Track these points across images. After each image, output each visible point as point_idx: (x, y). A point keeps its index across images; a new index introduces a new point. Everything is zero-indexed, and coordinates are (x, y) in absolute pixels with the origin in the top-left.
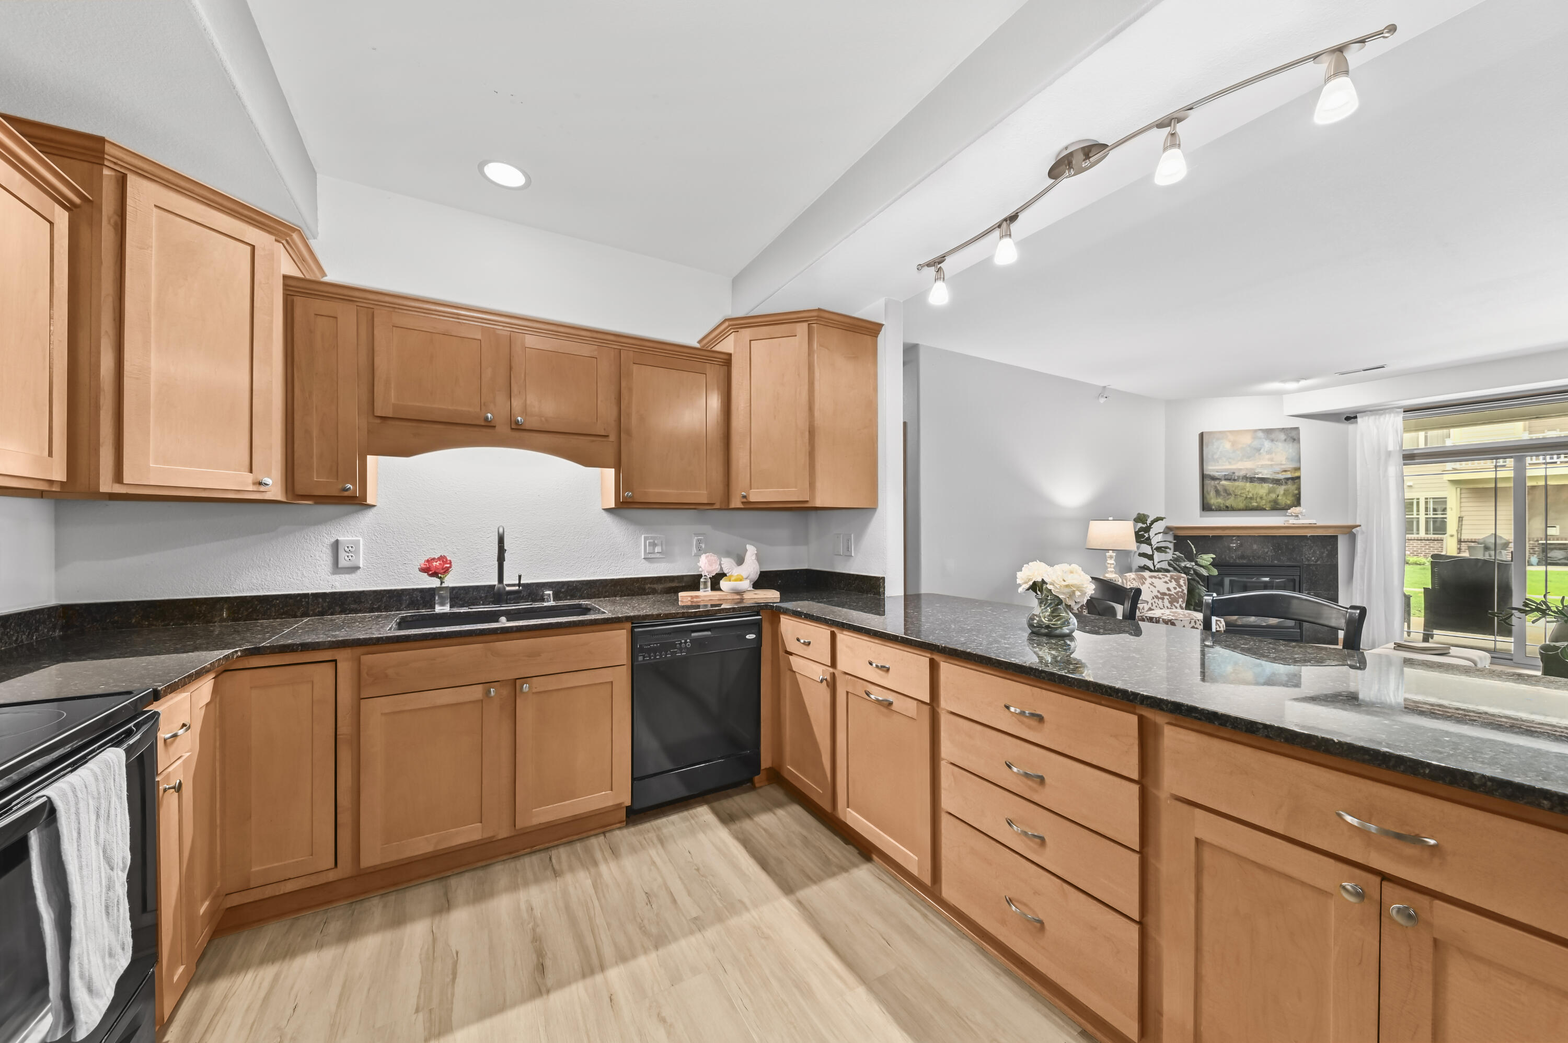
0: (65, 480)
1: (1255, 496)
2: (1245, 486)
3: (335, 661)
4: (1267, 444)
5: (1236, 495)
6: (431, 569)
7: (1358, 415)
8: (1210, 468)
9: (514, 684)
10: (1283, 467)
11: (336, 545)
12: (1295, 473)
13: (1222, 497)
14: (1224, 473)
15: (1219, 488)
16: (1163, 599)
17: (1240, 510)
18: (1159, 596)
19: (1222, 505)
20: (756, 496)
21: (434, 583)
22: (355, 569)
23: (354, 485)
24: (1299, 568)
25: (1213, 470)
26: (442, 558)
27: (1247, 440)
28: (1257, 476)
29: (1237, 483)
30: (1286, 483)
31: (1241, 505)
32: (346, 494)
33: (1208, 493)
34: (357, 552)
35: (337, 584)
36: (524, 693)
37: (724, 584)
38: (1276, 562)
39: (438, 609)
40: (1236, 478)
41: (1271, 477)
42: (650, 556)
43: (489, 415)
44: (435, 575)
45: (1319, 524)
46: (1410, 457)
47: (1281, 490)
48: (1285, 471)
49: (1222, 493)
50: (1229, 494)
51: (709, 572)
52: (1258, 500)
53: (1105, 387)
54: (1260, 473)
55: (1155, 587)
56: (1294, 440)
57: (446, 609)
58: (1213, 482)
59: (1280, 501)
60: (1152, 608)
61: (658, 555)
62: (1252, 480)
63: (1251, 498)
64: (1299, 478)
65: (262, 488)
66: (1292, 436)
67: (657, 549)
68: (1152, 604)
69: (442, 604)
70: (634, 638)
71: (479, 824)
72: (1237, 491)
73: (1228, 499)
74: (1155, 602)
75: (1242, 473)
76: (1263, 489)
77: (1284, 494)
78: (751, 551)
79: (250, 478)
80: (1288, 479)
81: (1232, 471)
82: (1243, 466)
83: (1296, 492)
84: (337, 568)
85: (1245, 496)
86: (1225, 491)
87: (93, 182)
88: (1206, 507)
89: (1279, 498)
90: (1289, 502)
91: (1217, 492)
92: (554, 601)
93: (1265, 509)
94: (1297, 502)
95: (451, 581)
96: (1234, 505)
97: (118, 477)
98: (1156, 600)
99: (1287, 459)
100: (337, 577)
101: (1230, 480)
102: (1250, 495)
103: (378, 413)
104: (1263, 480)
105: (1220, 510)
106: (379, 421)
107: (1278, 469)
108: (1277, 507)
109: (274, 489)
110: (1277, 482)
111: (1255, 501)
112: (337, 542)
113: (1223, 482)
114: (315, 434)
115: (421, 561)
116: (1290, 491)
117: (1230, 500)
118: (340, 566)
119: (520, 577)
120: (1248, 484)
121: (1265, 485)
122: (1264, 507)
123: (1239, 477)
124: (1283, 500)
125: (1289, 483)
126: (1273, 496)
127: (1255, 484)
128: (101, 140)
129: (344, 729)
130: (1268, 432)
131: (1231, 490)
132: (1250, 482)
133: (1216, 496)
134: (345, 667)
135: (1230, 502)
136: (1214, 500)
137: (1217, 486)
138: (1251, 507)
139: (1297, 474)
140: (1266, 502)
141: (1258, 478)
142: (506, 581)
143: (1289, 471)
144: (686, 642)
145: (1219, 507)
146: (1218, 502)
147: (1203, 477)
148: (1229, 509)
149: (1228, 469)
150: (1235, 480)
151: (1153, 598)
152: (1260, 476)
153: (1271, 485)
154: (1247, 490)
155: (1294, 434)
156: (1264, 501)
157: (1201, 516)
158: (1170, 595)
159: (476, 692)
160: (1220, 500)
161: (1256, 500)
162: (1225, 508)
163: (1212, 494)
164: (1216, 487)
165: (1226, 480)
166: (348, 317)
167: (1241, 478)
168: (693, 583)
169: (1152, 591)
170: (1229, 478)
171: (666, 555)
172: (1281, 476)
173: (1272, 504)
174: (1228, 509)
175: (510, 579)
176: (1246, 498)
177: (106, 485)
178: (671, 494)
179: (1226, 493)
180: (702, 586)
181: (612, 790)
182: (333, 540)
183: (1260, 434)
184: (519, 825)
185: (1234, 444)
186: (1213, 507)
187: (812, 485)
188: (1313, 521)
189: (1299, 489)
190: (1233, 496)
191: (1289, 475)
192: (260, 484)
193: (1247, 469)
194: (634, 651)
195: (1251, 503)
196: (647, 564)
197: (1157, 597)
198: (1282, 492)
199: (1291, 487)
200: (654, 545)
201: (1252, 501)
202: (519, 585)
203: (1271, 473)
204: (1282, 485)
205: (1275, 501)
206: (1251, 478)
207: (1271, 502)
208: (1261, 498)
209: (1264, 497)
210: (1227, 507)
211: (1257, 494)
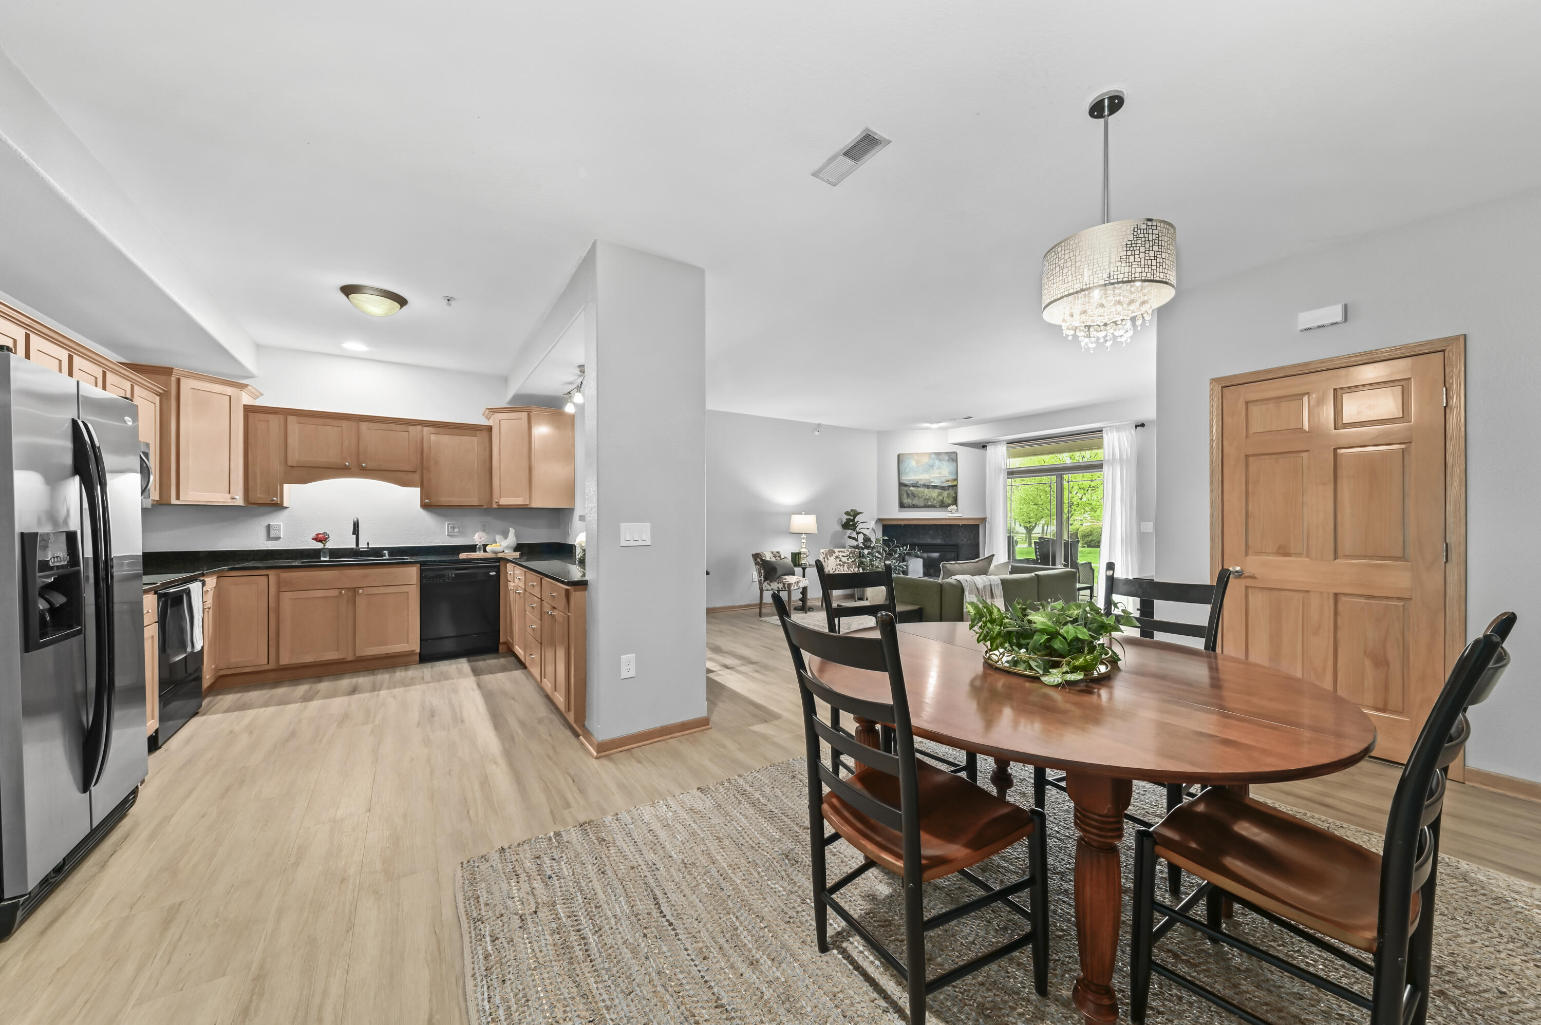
0: (158, 499)
1: (930, 498)
2: (924, 490)
3: (268, 575)
4: (937, 463)
5: (919, 497)
6: (318, 539)
7: (987, 445)
8: (903, 478)
9: (354, 590)
10: (947, 478)
11: (268, 527)
12: (953, 482)
13: (911, 498)
14: (909, 482)
15: (909, 492)
16: (843, 566)
17: (921, 507)
18: (842, 564)
19: (911, 504)
20: (504, 501)
21: (319, 546)
22: (278, 538)
23: (277, 498)
24: (956, 546)
25: (905, 480)
26: (325, 533)
27: (925, 460)
28: (931, 484)
29: (919, 489)
30: (949, 489)
31: (922, 504)
32: (273, 502)
33: (903, 496)
34: (279, 530)
35: (269, 546)
36: (360, 594)
37: (488, 548)
38: (943, 542)
39: (322, 559)
40: (919, 485)
41: (940, 485)
42: (451, 534)
43: (347, 464)
44: (320, 541)
45: (964, 517)
46: (1011, 473)
47: (945, 494)
48: (948, 481)
49: (910, 495)
50: (915, 496)
51: (480, 542)
52: (932, 500)
53: (819, 424)
54: (933, 482)
55: (840, 558)
56: (953, 460)
57: (327, 559)
58: (905, 487)
59: (945, 501)
61: (457, 534)
62: (928, 487)
63: (928, 499)
64: (956, 486)
65: (234, 500)
66: (953, 457)
67: (456, 530)
69: (326, 557)
70: (422, 571)
71: (337, 652)
72: (919, 494)
73: (914, 500)
75: (922, 482)
76: (934, 493)
78: (512, 531)
79: (229, 496)
80: (949, 486)
81: (917, 481)
82: (923, 477)
83: (954, 495)
84: (269, 537)
85: (924, 497)
86: (913, 494)
87: (167, 384)
88: (902, 505)
89: (945, 499)
90: (950, 502)
91: (908, 495)
92: (389, 556)
93: (936, 507)
94: (955, 502)
95: (329, 545)
96: (918, 504)
97: (178, 498)
98: (839, 566)
99: (949, 473)
100: (269, 542)
101: (915, 487)
102: (927, 497)
103: (290, 464)
104: (935, 487)
105: (910, 507)
106: (289, 468)
107: (944, 479)
108: (943, 505)
109: (239, 501)
110: (943, 488)
111: (930, 501)
112: (269, 525)
113: (911, 488)
114: (258, 475)
115: (314, 535)
116: (951, 494)
117: (916, 500)
118: (271, 536)
119: (368, 544)
120: (926, 490)
121: (936, 490)
122: (935, 505)
123: (921, 485)
124: (948, 501)
125: (951, 489)
126: (941, 498)
127: (930, 489)
128: (172, 369)
129: (272, 604)
130: (938, 454)
131: (916, 493)
133: (907, 498)
134: (273, 578)
135: (915, 502)
136: (906, 501)
137: (908, 490)
138: (927, 505)
139: (955, 483)
140: (936, 502)
141: (932, 486)
142: (360, 546)
143: (950, 481)
144: (452, 575)
145: (909, 505)
147: (901, 485)
149: (914, 479)
150: (918, 487)
151: (837, 565)
152: (933, 484)
153: (939, 490)
154: (926, 493)
155: (953, 456)
157: (899, 511)
158: (848, 563)
159: (335, 593)
160: (909, 501)
163: (905, 496)
164: (907, 492)
165: (913, 486)
166: (274, 421)
168: (472, 548)
169: (836, 561)
170: (915, 485)
171: (462, 533)
172: (946, 484)
174: (914, 506)
175: (363, 545)
176: (925, 499)
177: (174, 501)
178: (455, 501)
180: (477, 549)
181: (408, 643)
182: (267, 524)
183: (933, 456)
184: (357, 655)
185: (917, 462)
186: (906, 505)
187: (530, 496)
188: (960, 515)
189: (956, 493)
190: (917, 497)
191: (950, 484)
192: (234, 499)
193: (925, 479)
194: (422, 578)
195: (928, 503)
196: (450, 538)
197: (840, 565)
198: (946, 496)
199: (951, 492)
200: (454, 528)
201: (928, 501)
202: (368, 548)
203: (940, 482)
204: (947, 490)
205: (942, 501)
206: (928, 486)
207: (939, 502)
208: (934, 499)
209: (936, 499)
210: (914, 505)
211: (931, 496)
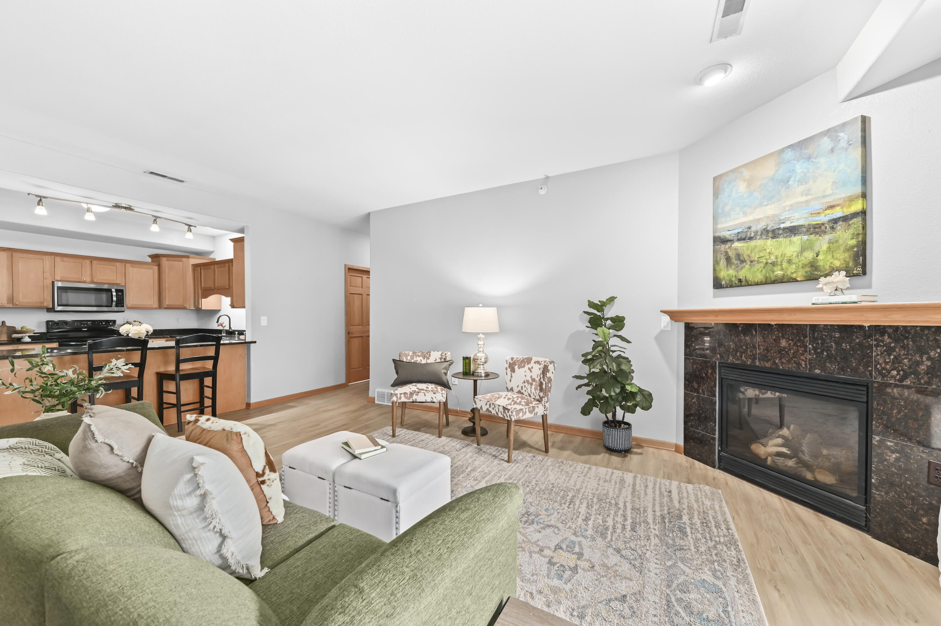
1: (779, 260)
2: (765, 244)
5: (751, 262)
10: (827, 200)
12: (850, 206)
13: (733, 267)
14: (736, 231)
15: (730, 254)
16: (532, 384)
17: (757, 284)
18: (530, 381)
19: (734, 279)
24: (865, 389)
25: (724, 229)
28: (782, 226)
29: (753, 243)
30: (832, 228)
31: (759, 277)
33: (720, 264)
38: (817, 371)
40: (753, 235)
41: (806, 223)
48: (832, 207)
49: (734, 261)
50: (743, 261)
52: (785, 265)
54: (788, 219)
55: (531, 372)
58: (723, 246)
59: (821, 263)
60: (522, 391)
62: (774, 234)
63: (774, 264)
64: (865, 214)
68: (522, 387)
72: (753, 255)
73: (742, 268)
74: (525, 386)
75: (760, 226)
76: (793, 246)
77: (829, 248)
80: (835, 221)
81: (749, 225)
83: (859, 241)
85: (764, 261)
86: (738, 256)
88: (718, 284)
89: (821, 257)
90: (838, 263)
91: (728, 259)
93: (795, 280)
96: (750, 278)
98: (526, 384)
101: (744, 239)
102: (773, 258)
103: (202, 290)
104: (793, 231)
105: (731, 286)
107: (817, 206)
108: (825, 273)
110: (815, 229)
111: (779, 267)
113: (737, 245)
116: (841, 241)
117: (744, 270)
120: (770, 242)
121: (797, 239)
122: (794, 276)
123: (756, 233)
124: (837, 260)
125: (839, 227)
126: (809, 255)
127: (779, 240)
131: (745, 253)
132: (773, 238)
133: (727, 267)
135: (745, 273)
136: (724, 273)
137: (729, 251)
138: (773, 279)
139: (860, 207)
140: (797, 268)
141: (784, 229)
143: (838, 205)
145: (731, 281)
146: (728, 275)
147: (715, 240)
148: (743, 283)
149: (742, 224)
150: (751, 238)
151: (524, 382)
152: (788, 224)
153: (806, 237)
154: (768, 251)
156: (794, 266)
160: (731, 272)
161: (781, 265)
162: (737, 282)
163: (723, 263)
164: (726, 253)
165: (739, 240)
167: (759, 233)
169: (525, 376)
170: (743, 237)
172: (823, 218)
173: (808, 269)
174: (741, 283)
176: (767, 263)
179: (739, 259)
186: (723, 283)
189: (865, 235)
190: (748, 262)
191: (844, 212)
193: (768, 217)
195: (773, 272)
197: (528, 381)
198: (825, 247)
199: (849, 233)
201: (775, 269)
203: (805, 216)
204: (825, 232)
205: (813, 265)
206: (773, 231)
207: (804, 266)
208: (790, 261)
209: (795, 260)
210: (740, 281)
211: (783, 255)
